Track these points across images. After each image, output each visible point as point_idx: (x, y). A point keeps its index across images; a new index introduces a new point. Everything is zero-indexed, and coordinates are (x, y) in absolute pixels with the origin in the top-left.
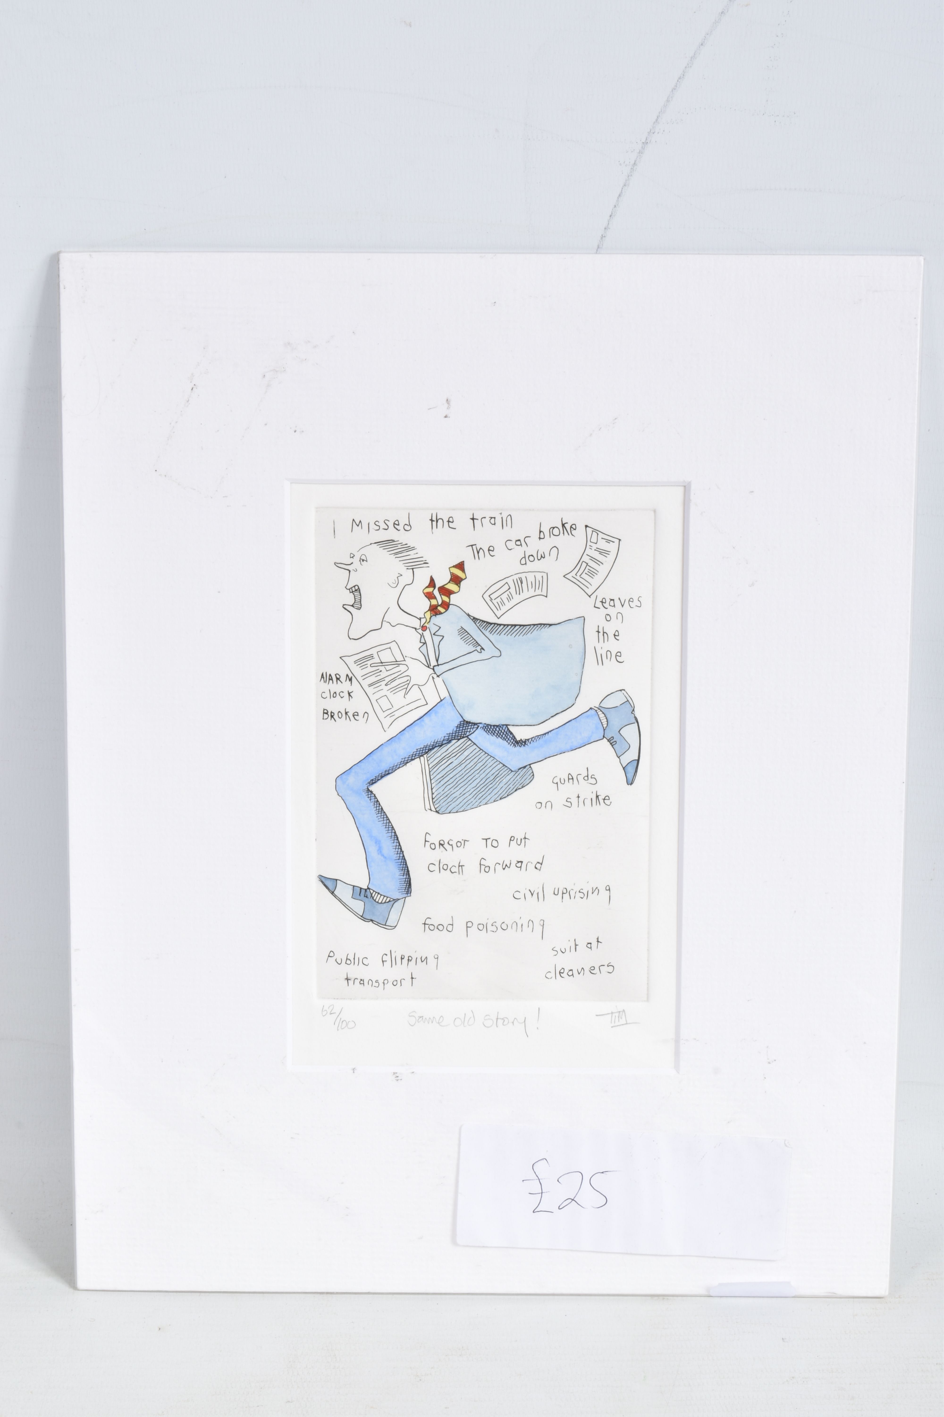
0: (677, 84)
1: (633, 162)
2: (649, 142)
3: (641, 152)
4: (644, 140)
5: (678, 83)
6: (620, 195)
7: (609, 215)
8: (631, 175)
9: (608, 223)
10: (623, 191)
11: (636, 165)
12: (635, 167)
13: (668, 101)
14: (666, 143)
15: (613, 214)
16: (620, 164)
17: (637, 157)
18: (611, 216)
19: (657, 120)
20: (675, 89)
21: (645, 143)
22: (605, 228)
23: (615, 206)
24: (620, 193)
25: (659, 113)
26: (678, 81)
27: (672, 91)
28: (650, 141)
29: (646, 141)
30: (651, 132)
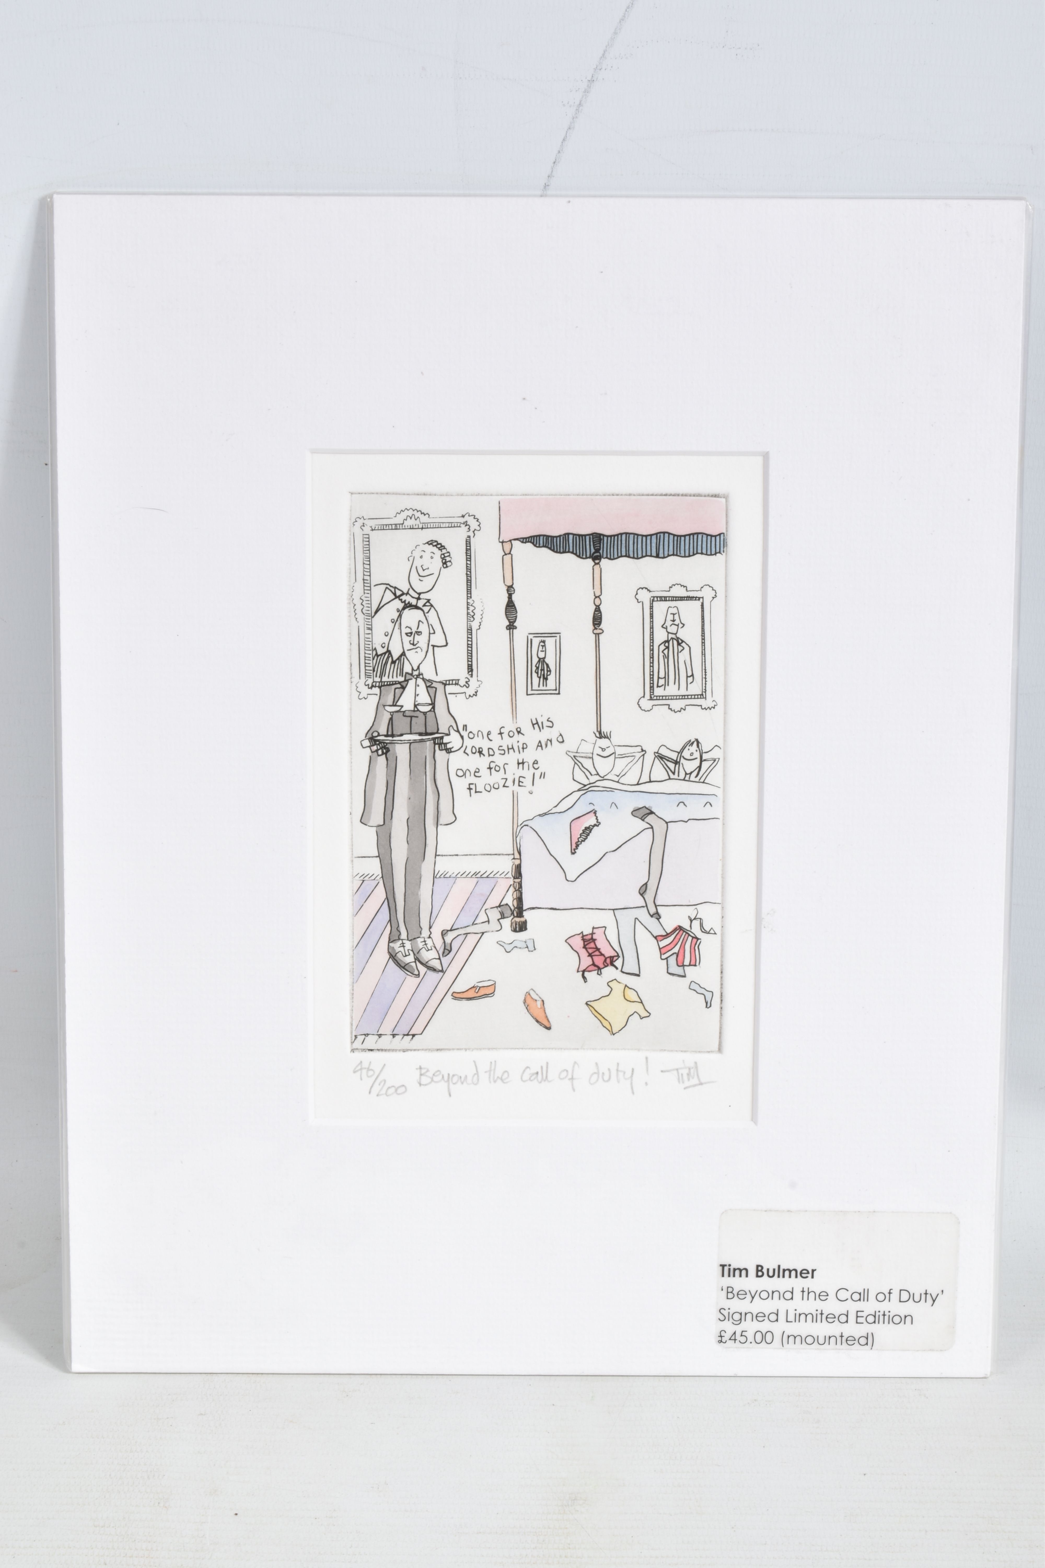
0: (625, 14)
1: (577, 103)
2: (595, 80)
3: (586, 91)
4: (589, 78)
5: (627, 13)
6: (564, 140)
7: (553, 162)
8: (577, 117)
9: (552, 171)
10: (568, 135)
11: (582, 106)
12: (581, 108)
13: (615, 33)
14: (615, 81)
15: (557, 161)
16: (564, 105)
17: (583, 96)
18: (554, 163)
19: (603, 55)
20: (623, 20)
21: (592, 81)
22: (549, 176)
23: (559, 152)
24: (564, 138)
25: (606, 47)
26: (626, 10)
27: (620, 22)
28: (597, 79)
29: (592, 79)
30: (597, 69)
